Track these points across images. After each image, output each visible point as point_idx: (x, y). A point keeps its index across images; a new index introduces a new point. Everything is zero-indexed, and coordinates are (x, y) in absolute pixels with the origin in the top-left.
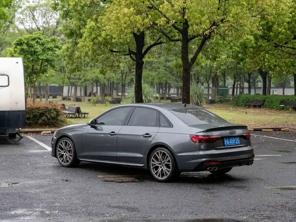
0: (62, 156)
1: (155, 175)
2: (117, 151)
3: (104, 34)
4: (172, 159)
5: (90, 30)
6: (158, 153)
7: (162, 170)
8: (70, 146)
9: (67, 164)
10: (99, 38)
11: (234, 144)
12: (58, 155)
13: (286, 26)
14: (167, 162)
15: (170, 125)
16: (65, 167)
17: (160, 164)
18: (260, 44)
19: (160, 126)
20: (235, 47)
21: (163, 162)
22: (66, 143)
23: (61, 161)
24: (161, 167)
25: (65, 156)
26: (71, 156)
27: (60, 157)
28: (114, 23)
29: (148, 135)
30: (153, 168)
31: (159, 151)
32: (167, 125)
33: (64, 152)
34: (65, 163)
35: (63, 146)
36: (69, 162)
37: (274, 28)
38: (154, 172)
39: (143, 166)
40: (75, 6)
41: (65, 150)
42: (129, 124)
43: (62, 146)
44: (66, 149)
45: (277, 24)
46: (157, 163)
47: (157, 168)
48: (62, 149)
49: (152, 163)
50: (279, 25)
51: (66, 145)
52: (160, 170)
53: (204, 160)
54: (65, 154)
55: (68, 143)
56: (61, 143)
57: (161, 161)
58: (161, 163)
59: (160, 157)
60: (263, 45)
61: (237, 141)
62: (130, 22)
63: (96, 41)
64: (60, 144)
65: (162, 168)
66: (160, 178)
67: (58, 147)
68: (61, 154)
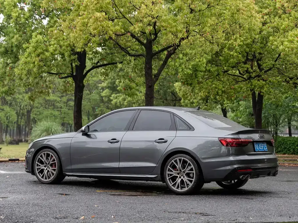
0: (42, 171)
1: (173, 187)
2: (120, 161)
3: (51, 49)
4: (196, 166)
5: (36, 44)
6: (176, 161)
7: (182, 180)
8: (54, 159)
9: (49, 180)
10: (47, 53)
11: (263, 150)
12: (36, 170)
13: (238, 49)
14: (188, 171)
15: (190, 128)
16: (47, 184)
17: (178, 174)
18: (209, 69)
19: (176, 129)
20: (186, 69)
21: (183, 171)
22: (48, 155)
23: (40, 177)
24: (180, 177)
25: (46, 171)
26: (54, 170)
27: (39, 173)
28: (80, 30)
29: (163, 141)
30: (169, 179)
31: (178, 159)
32: (186, 127)
33: (45, 167)
34: (46, 179)
35: (44, 159)
36: (52, 177)
37: (225, 52)
38: (171, 184)
39: (155, 177)
40: (18, 17)
41: (46, 163)
42: (134, 129)
43: (42, 159)
44: (48, 163)
45: (227, 48)
46: (174, 173)
47: (174, 179)
48: (42, 163)
49: (168, 172)
50: (229, 49)
51: (47, 158)
52: (179, 181)
53: (236, 166)
54: (45, 168)
55: (51, 155)
56: (41, 156)
57: (181, 170)
58: (180, 172)
59: (179, 166)
60: (211, 69)
61: (265, 147)
62: (101, 27)
63: (43, 56)
64: (39, 157)
65: (182, 178)
66: (179, 190)
67: (37, 160)
68: (40, 168)
